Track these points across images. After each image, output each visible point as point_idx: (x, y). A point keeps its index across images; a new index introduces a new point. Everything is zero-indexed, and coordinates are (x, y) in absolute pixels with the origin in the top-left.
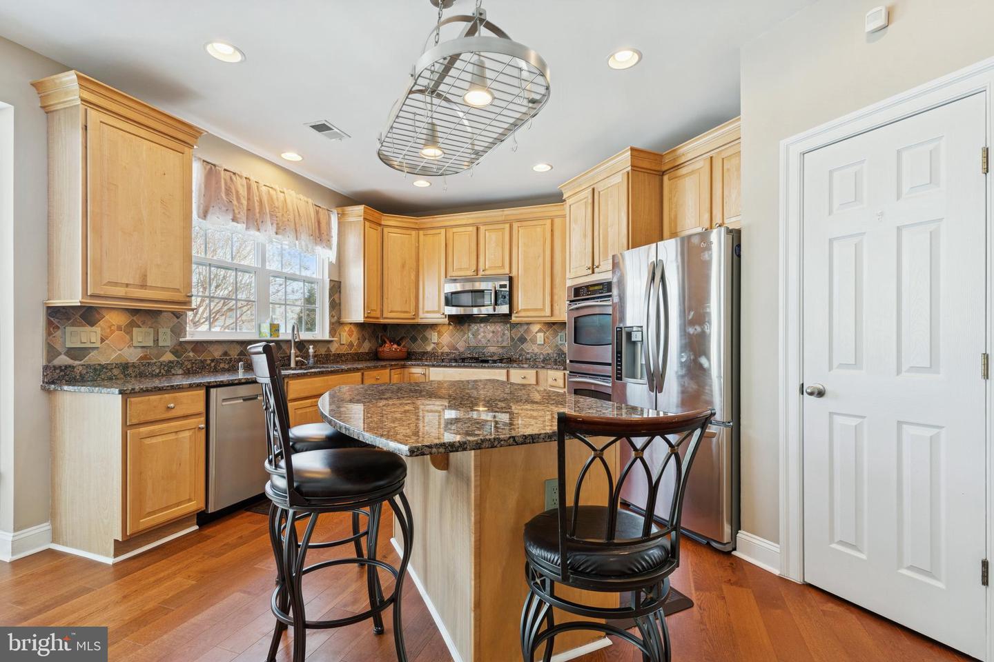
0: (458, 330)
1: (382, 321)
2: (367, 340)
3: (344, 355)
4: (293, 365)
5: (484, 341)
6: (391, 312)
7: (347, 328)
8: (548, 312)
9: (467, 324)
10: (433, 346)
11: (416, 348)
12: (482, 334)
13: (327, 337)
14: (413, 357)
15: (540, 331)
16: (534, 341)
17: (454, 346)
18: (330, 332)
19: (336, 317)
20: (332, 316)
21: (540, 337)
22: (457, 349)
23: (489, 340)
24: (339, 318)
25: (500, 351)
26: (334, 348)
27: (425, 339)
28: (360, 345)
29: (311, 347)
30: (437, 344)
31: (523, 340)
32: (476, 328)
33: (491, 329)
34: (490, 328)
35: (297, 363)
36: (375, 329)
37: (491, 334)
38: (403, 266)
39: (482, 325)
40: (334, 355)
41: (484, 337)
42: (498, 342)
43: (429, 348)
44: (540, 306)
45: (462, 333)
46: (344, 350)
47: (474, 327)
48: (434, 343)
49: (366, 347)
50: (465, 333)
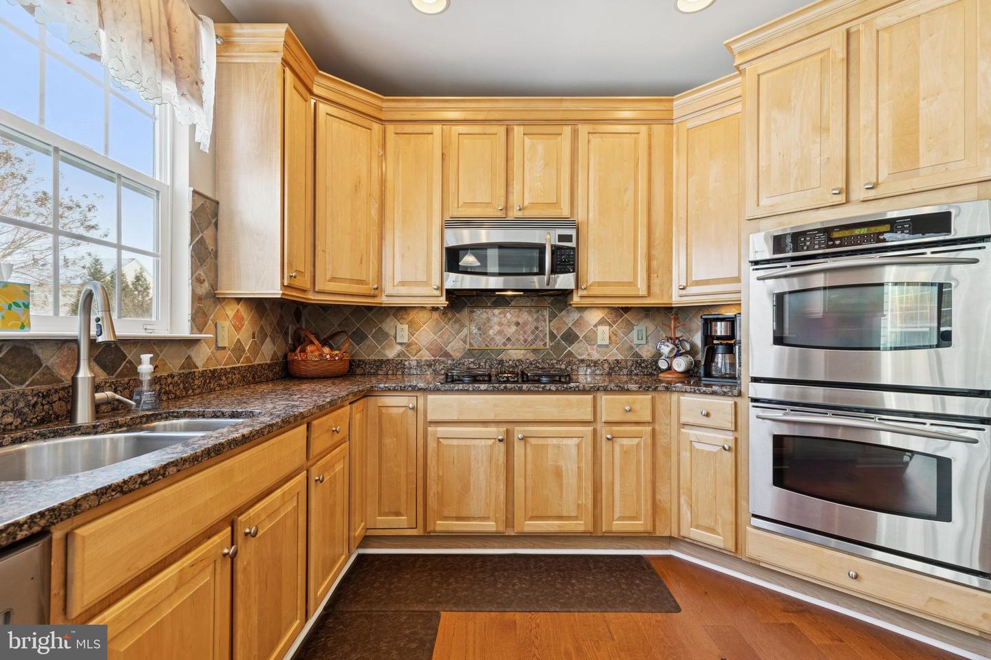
0: (449, 320)
1: (313, 297)
2: (268, 339)
3: (225, 372)
4: (83, 415)
5: (500, 340)
6: (333, 279)
7: (231, 311)
8: (642, 289)
9: (466, 311)
10: (398, 348)
11: (365, 352)
12: (497, 328)
13: (184, 330)
14: (359, 371)
15: (602, 322)
16: (591, 339)
17: (441, 349)
18: (193, 319)
19: (206, 284)
20: (197, 281)
21: (603, 333)
22: (447, 355)
23: (509, 339)
24: (214, 286)
25: (531, 357)
26: (202, 358)
27: (382, 336)
28: (255, 349)
29: (146, 358)
30: (408, 345)
31: (570, 337)
32: (485, 316)
33: (514, 320)
34: (510, 315)
35: (97, 408)
36: (281, 316)
37: (514, 328)
38: (356, 188)
39: (496, 311)
40: (203, 373)
41: (500, 332)
42: (525, 341)
43: (391, 353)
44: (628, 278)
45: (457, 326)
46: (224, 361)
47: (481, 314)
48: (401, 344)
49: (268, 352)
50: (463, 326)
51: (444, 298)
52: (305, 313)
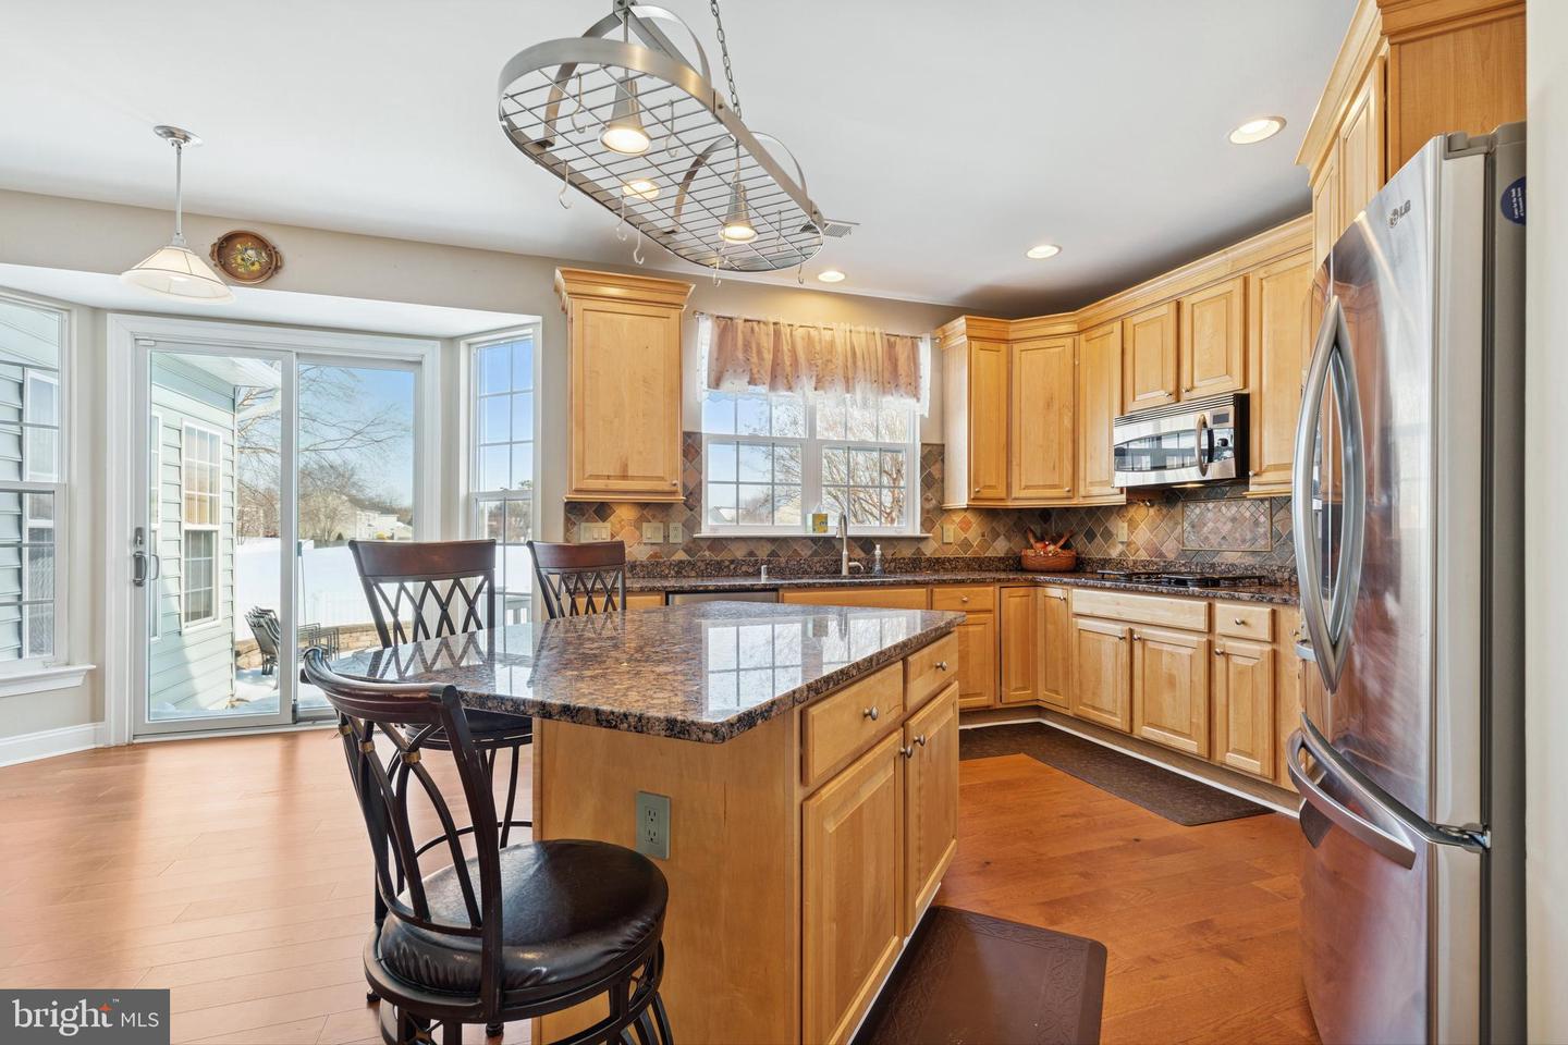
0: (1164, 517)
1: (1011, 504)
2: (1002, 537)
3: (949, 560)
4: (845, 572)
5: (1215, 540)
6: (1027, 487)
7: (957, 518)
9: (1180, 505)
10: (1120, 548)
11: (1094, 551)
12: (1210, 525)
13: (917, 533)
14: (1089, 569)
17: (1157, 549)
18: (922, 525)
19: (934, 501)
20: (925, 499)
22: (1161, 555)
23: (1224, 538)
24: (942, 501)
25: (1249, 560)
26: (929, 550)
27: (1108, 535)
28: (985, 544)
29: (878, 546)
30: (1128, 544)
32: (1198, 511)
33: (1229, 514)
34: (1227, 510)
35: (851, 569)
36: (1019, 518)
37: (1229, 525)
38: (1049, 405)
39: (1211, 505)
40: (928, 560)
41: (1215, 531)
42: (1244, 541)
43: (1114, 553)
45: (1171, 524)
46: (950, 553)
47: (1195, 511)
48: (1122, 543)
49: (999, 548)
50: (1177, 524)
51: (1124, 496)
52: (1054, 514)
